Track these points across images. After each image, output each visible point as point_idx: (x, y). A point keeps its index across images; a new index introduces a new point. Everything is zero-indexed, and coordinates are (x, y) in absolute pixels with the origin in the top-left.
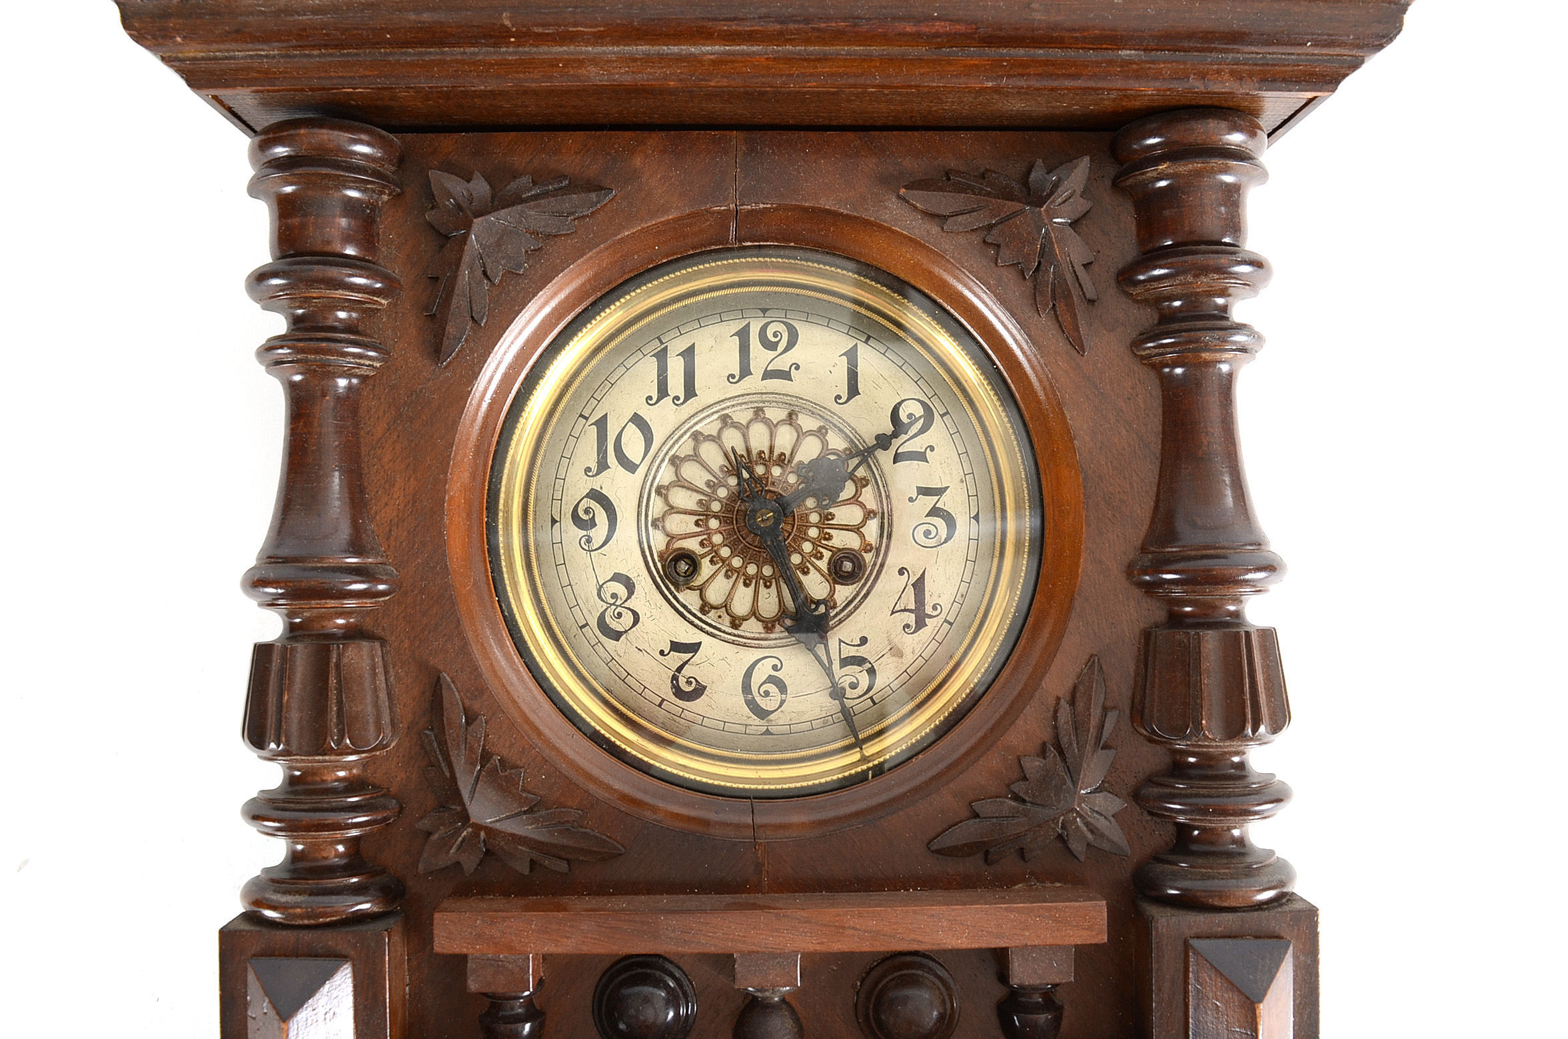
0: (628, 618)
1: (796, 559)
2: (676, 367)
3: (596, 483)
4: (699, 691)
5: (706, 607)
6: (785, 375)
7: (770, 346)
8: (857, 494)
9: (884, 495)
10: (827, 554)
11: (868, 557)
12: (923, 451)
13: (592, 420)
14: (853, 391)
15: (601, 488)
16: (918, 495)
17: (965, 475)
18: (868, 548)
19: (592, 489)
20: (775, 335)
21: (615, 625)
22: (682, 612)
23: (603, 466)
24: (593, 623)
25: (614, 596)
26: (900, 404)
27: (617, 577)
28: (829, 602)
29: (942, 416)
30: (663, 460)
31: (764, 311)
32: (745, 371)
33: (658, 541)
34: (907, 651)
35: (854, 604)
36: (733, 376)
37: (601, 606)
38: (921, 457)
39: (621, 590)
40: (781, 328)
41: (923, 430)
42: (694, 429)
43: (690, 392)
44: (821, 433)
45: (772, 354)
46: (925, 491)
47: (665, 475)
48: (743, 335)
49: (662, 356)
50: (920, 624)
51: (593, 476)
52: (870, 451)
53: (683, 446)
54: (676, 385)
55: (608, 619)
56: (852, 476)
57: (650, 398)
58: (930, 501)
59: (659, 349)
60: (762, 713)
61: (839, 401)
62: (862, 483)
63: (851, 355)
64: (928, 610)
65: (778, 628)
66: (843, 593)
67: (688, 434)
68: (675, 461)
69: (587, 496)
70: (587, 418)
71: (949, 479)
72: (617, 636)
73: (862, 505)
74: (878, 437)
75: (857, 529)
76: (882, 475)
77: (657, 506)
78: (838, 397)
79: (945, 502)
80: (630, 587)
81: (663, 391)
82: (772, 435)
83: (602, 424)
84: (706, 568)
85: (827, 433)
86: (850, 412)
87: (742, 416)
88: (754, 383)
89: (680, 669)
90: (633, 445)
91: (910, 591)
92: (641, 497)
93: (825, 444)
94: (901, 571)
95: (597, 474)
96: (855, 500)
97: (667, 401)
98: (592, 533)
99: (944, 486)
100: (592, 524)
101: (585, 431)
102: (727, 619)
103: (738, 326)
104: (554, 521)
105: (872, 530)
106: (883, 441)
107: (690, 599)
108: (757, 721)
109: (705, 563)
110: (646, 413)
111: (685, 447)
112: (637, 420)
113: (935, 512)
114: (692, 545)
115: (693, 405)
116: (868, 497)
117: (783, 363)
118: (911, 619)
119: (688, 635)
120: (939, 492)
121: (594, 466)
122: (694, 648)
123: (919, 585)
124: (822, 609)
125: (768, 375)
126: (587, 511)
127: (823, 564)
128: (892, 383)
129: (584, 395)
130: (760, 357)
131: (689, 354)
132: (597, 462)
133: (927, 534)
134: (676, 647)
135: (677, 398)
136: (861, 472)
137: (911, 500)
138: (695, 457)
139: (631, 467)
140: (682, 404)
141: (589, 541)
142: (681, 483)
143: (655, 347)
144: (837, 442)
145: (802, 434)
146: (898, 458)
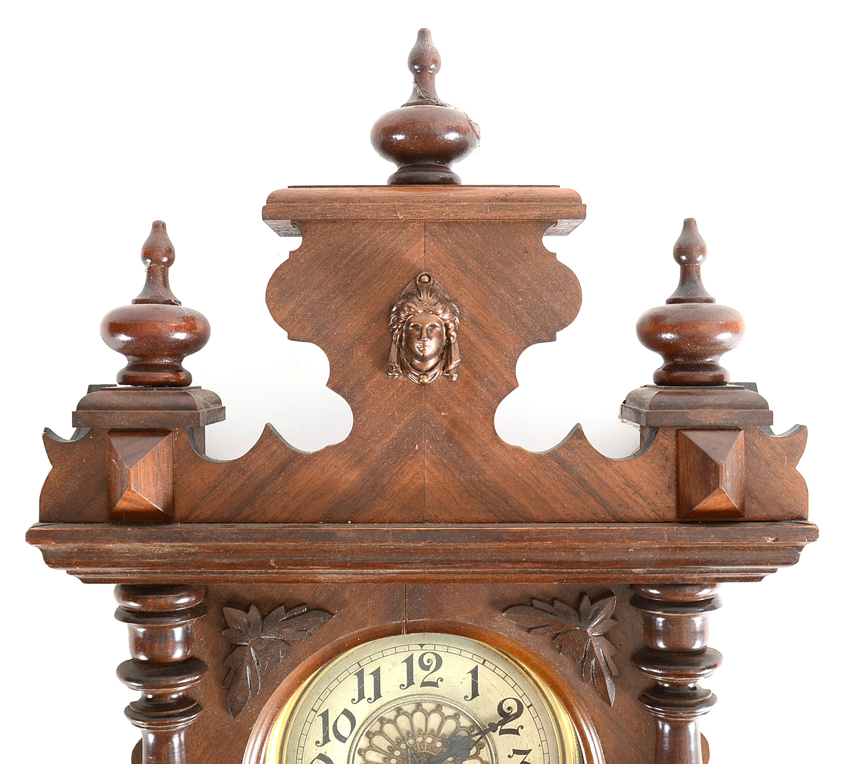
2: (369, 682)
3: (322, 750)
6: (435, 684)
7: (425, 668)
8: (478, 753)
9: (494, 755)
12: (517, 728)
13: (319, 713)
14: (475, 694)
15: (326, 753)
16: (514, 754)
17: (542, 742)
19: (320, 754)
20: (428, 661)
23: (326, 740)
26: (503, 701)
29: (528, 707)
30: (362, 735)
31: (422, 645)
32: (410, 682)
36: (403, 685)
38: (515, 732)
40: (432, 657)
41: (516, 716)
42: (380, 716)
43: (378, 695)
44: (456, 717)
45: (427, 673)
46: (516, 752)
47: (364, 743)
48: (409, 661)
49: (360, 675)
51: (320, 746)
52: (485, 732)
53: (374, 726)
54: (369, 691)
56: (475, 743)
57: (354, 700)
58: (520, 758)
59: (358, 670)
61: (467, 699)
62: (480, 747)
63: (474, 673)
67: (377, 719)
68: (370, 735)
69: (317, 758)
70: (316, 712)
71: (532, 745)
73: (480, 759)
74: (490, 724)
76: (493, 742)
77: (359, 761)
78: (466, 697)
79: (529, 758)
81: (361, 695)
82: (427, 719)
83: (325, 715)
85: (459, 717)
86: (473, 705)
87: (409, 708)
88: (416, 688)
90: (344, 726)
92: (349, 756)
93: (458, 722)
95: (323, 745)
96: (476, 756)
97: (364, 701)
99: (529, 749)
101: (315, 720)
103: (406, 656)
106: (493, 727)
110: (352, 708)
111: (376, 727)
112: (346, 713)
115: (379, 702)
116: (484, 754)
117: (433, 678)
120: (526, 752)
121: (321, 740)
125: (424, 684)
128: (499, 689)
129: (314, 697)
130: (419, 674)
131: (376, 674)
132: (323, 738)
135: (370, 699)
137: (509, 756)
138: (381, 732)
139: (343, 739)
140: (373, 702)
142: (371, 747)
143: (356, 668)
144: (465, 722)
145: (444, 718)
146: (501, 733)
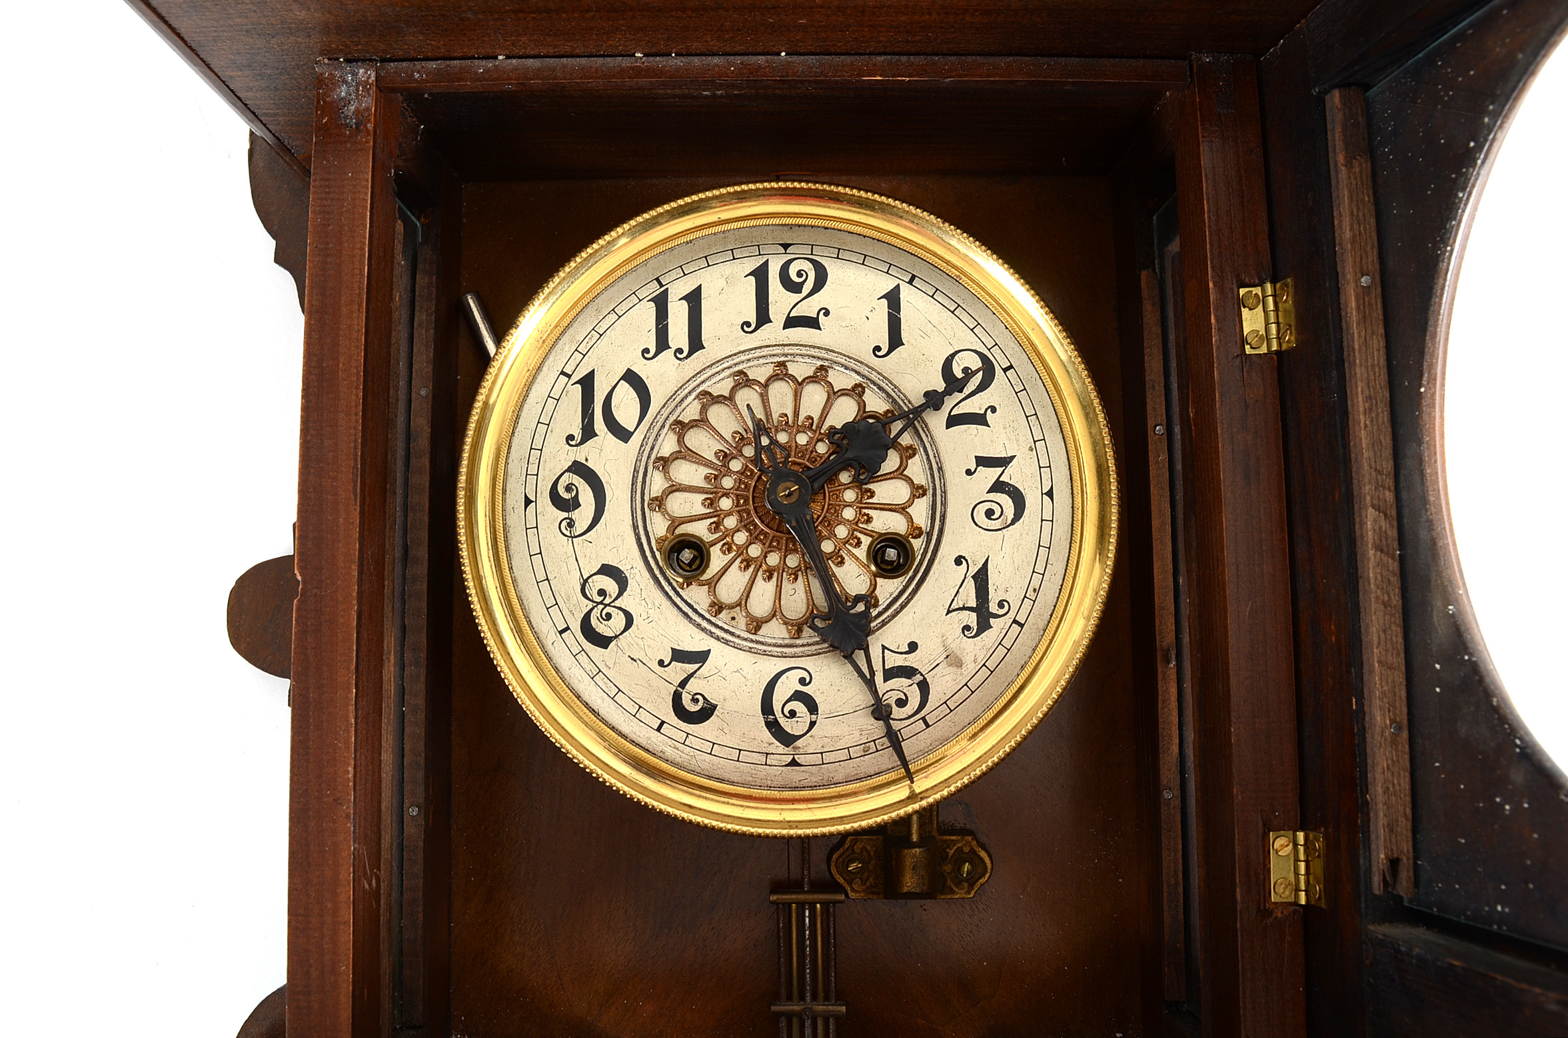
0: (619, 621)
1: (827, 547)
2: (678, 313)
3: (580, 454)
4: (707, 712)
5: (718, 607)
6: (813, 323)
7: (794, 287)
8: (903, 467)
9: (936, 469)
10: (866, 541)
11: (917, 544)
12: (982, 412)
13: (575, 378)
14: (895, 341)
15: (587, 460)
16: (977, 466)
17: (1035, 442)
18: (917, 532)
19: (575, 461)
20: (799, 274)
21: (602, 629)
22: (688, 612)
23: (588, 432)
24: (576, 626)
25: (602, 592)
26: (953, 355)
27: (607, 570)
28: (869, 599)
29: (1005, 370)
30: (663, 426)
31: (786, 246)
32: (763, 317)
33: (659, 526)
34: (968, 660)
35: (900, 602)
36: (748, 324)
37: (586, 605)
38: (979, 419)
39: (611, 586)
40: (807, 266)
41: (982, 387)
42: (701, 389)
43: (696, 343)
44: (856, 392)
45: (796, 297)
46: (982, 461)
47: (668, 445)
48: (761, 275)
49: (661, 303)
50: (983, 626)
51: (576, 445)
52: (918, 412)
53: (688, 409)
54: (679, 336)
55: (594, 622)
56: (894, 444)
57: (646, 351)
58: (991, 474)
59: (658, 292)
60: (787, 739)
61: (878, 353)
62: (909, 453)
63: (893, 298)
64: (993, 608)
65: (807, 631)
66: (887, 588)
67: (694, 395)
68: (682, 428)
69: (569, 470)
70: (569, 376)
71: (1016, 447)
72: (603, 642)
73: (909, 480)
74: (927, 394)
75: (902, 509)
76: (933, 442)
77: (658, 482)
78: (878, 348)
79: (1011, 475)
80: (622, 583)
81: (662, 343)
82: (797, 396)
83: (587, 383)
84: (717, 559)
85: (864, 393)
86: (891, 365)
87: (760, 373)
88: (773, 332)
89: (683, 684)
90: (626, 407)
91: (970, 585)
92: (636, 471)
93: (862, 405)
94: (958, 561)
95: (582, 442)
96: (900, 473)
97: (668, 354)
98: (575, 515)
99: (1009, 455)
100: (574, 504)
101: (567, 392)
102: (742, 622)
103: (754, 264)
104: (528, 502)
105: (920, 512)
106: (934, 400)
107: (698, 595)
108: (781, 749)
109: (715, 551)
110: (643, 369)
111: (691, 411)
112: (630, 377)
113: (999, 487)
114: (700, 529)
115: (700, 359)
116: (916, 470)
117: (808, 308)
118: (972, 619)
119: (694, 641)
120: (1003, 462)
121: (578, 434)
122: (701, 657)
123: (981, 579)
124: (861, 607)
125: (791, 322)
126: (568, 488)
127: (861, 552)
128: (943, 331)
129: (567, 349)
130: (781, 301)
131: (694, 299)
132: (582, 429)
133: (989, 514)
134: (679, 656)
135: (680, 351)
136: (906, 439)
137: (969, 472)
138: (702, 422)
139: (623, 435)
140: (686, 358)
141: (571, 524)
142: (684, 453)
143: (653, 289)
144: (876, 403)
145: (833, 395)
146: (953, 421)
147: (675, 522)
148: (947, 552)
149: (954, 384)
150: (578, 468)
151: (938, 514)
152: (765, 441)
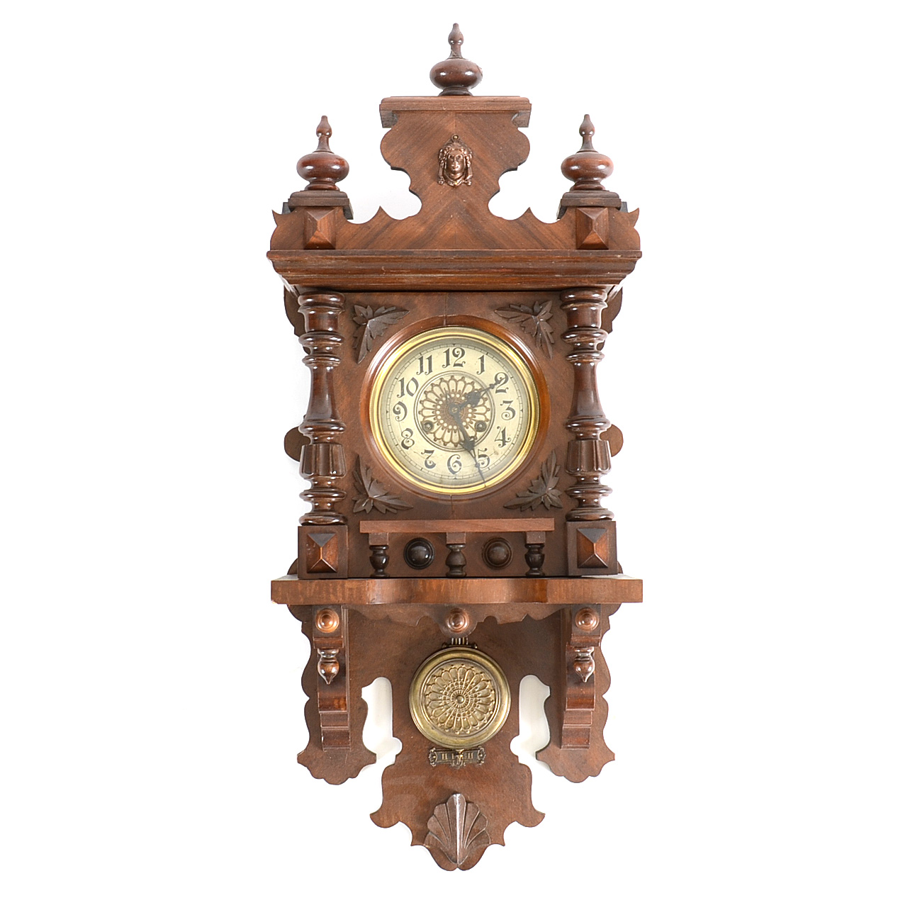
0: (411, 442)
1: (464, 424)
2: (426, 362)
3: (400, 400)
4: (433, 466)
5: (435, 439)
6: (461, 365)
7: (457, 356)
8: (484, 403)
9: (492, 404)
10: (474, 422)
11: (487, 423)
12: (505, 389)
13: (400, 379)
14: (483, 370)
15: (402, 401)
16: (503, 403)
17: (518, 397)
18: (487, 420)
20: (457, 352)
21: (407, 445)
22: (428, 440)
23: (403, 394)
24: (400, 444)
25: (407, 435)
26: (497, 374)
27: (407, 430)
28: (475, 437)
29: (511, 378)
30: (422, 392)
31: (454, 344)
32: (448, 364)
33: (421, 418)
34: (500, 453)
35: (483, 438)
36: (444, 365)
37: (403, 438)
38: (504, 391)
39: (409, 434)
40: (460, 350)
41: (504, 383)
42: (432, 382)
43: (430, 371)
44: (472, 383)
45: (456, 358)
46: (505, 402)
47: (423, 397)
48: (447, 352)
49: (421, 359)
50: (504, 444)
51: (399, 398)
52: (488, 389)
53: (428, 388)
54: (426, 368)
55: (405, 443)
56: (482, 397)
57: (417, 372)
58: (507, 405)
60: (454, 473)
61: (478, 373)
62: (486, 399)
63: (482, 359)
64: (506, 440)
65: (459, 445)
66: (479, 434)
67: (430, 384)
68: (426, 393)
69: (398, 404)
71: (513, 398)
72: (407, 448)
73: (485, 407)
74: (490, 385)
75: (484, 414)
76: (492, 397)
77: (420, 407)
79: (512, 406)
80: (412, 433)
81: (422, 371)
82: (457, 385)
83: (402, 381)
84: (436, 427)
85: (474, 384)
86: (481, 377)
87: (447, 378)
88: (451, 367)
89: (428, 458)
90: (412, 387)
91: (501, 434)
92: (415, 404)
93: (473, 387)
94: (498, 428)
95: (401, 397)
96: (483, 405)
97: (423, 373)
98: (399, 415)
99: (512, 401)
100: (399, 413)
101: (397, 383)
102: (442, 443)
103: (445, 349)
104: (387, 412)
105: (488, 415)
106: (492, 386)
107: (431, 436)
108: (452, 475)
109: (435, 425)
110: (417, 377)
112: (413, 379)
113: (508, 409)
114: (431, 419)
115: (431, 375)
116: (487, 404)
117: (460, 362)
118: (501, 443)
119: (430, 448)
120: (510, 402)
121: (400, 394)
122: (432, 452)
123: (504, 432)
124: (472, 439)
125: (455, 365)
126: (398, 408)
127: (473, 425)
128: (495, 368)
129: (396, 372)
130: (453, 359)
131: (430, 359)
133: (506, 415)
134: (426, 451)
135: (426, 372)
136: (485, 396)
137: (501, 405)
138: (432, 391)
139: (412, 395)
140: (428, 374)
141: (398, 418)
142: (427, 399)
143: (419, 356)
144: (477, 387)
145: (466, 384)
146: (497, 391)
147: (425, 417)
148: (495, 425)
149: (498, 382)
150: (400, 403)
151: (493, 415)
152: (448, 397)
